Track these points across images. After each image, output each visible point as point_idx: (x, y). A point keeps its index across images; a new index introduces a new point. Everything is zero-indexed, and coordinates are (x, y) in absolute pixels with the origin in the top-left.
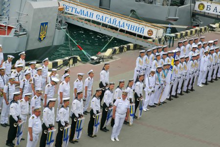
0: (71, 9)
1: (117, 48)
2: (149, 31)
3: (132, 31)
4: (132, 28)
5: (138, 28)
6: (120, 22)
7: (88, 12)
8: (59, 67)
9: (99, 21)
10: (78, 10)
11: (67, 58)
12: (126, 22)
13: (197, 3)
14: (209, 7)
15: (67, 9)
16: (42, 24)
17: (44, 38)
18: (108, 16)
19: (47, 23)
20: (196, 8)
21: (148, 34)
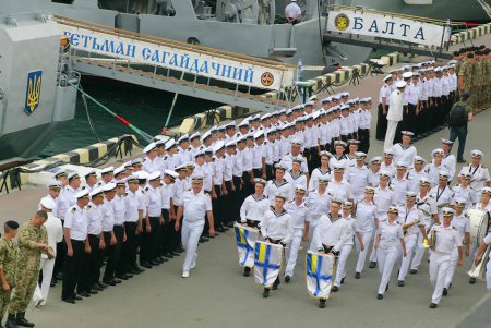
0: (82, 41)
1: (202, 115)
2: (264, 75)
3: (225, 79)
4: (226, 73)
5: (238, 71)
6: (196, 61)
7: (122, 45)
8: (102, 159)
9: (149, 62)
10: (100, 42)
11: (115, 140)
12: (211, 60)
13: (333, 15)
14: (358, 21)
15: (75, 42)
16: (31, 76)
17: (36, 105)
18: (168, 50)
19: (39, 74)
20: (331, 26)
21: (263, 82)
